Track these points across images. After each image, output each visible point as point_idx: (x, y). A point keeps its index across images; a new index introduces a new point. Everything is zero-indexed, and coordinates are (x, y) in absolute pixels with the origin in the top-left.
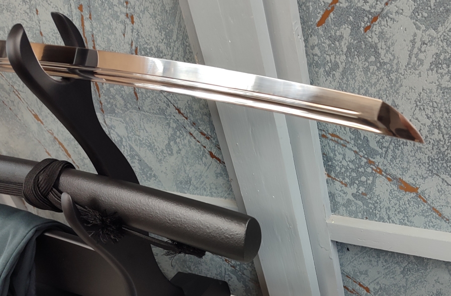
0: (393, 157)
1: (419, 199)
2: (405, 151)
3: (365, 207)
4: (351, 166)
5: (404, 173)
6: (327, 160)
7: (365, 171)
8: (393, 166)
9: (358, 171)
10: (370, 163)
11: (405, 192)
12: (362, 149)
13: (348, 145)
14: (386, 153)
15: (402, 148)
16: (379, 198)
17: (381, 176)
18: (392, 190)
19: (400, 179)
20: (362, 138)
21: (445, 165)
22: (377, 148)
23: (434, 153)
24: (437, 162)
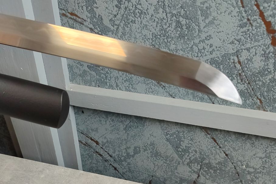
0: (123, 33)
2: (133, 28)
3: (98, 77)
12: (97, 27)
13: (85, 23)
14: (117, 30)
15: (130, 26)
20: (97, 17)
21: (166, 40)
22: (110, 26)
23: (158, 30)
24: (159, 38)
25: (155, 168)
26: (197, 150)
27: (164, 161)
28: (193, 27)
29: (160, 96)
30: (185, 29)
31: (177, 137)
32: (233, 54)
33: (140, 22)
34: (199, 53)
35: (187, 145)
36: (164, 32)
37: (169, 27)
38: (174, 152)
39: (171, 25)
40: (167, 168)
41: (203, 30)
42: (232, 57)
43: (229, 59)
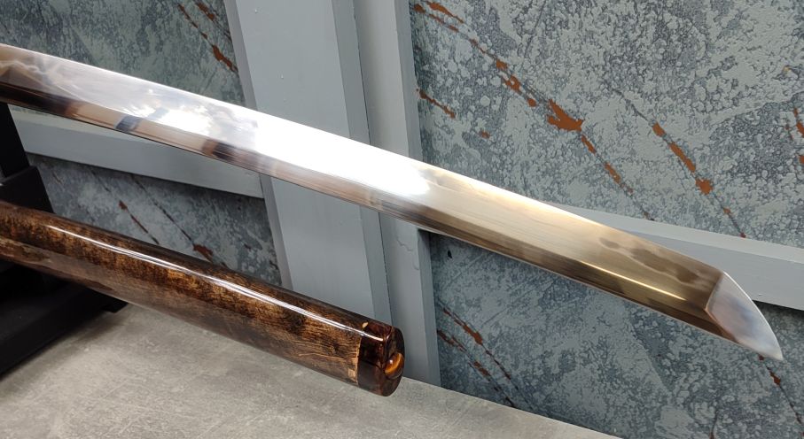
0: (541, 53)
1: (582, 145)
2: (564, 39)
3: (485, 163)
4: (465, 73)
5: (559, 89)
6: (421, 59)
7: (489, 84)
8: (539, 72)
9: (476, 83)
10: (500, 66)
11: (559, 128)
12: (486, 37)
13: (460, 28)
14: (529, 44)
15: (558, 34)
16: (511, 143)
17: (516, 94)
18: (535, 126)
19: (551, 101)
20: (487, 12)
21: (633, 70)
22: (513, 35)
23: (616, 43)
24: (620, 65)
25: (608, 412)
26: (708, 364)
27: (630, 392)
28: (693, 37)
29: (621, 214)
30: (676, 43)
31: (661, 328)
32: (786, 106)
33: (577, 27)
34: (709, 102)
35: (682, 351)
36: (629, 49)
37: (640, 36)
38: (653, 369)
39: (644, 33)
40: (638, 413)
41: (717, 45)
42: (783, 114)
43: (777, 118)
